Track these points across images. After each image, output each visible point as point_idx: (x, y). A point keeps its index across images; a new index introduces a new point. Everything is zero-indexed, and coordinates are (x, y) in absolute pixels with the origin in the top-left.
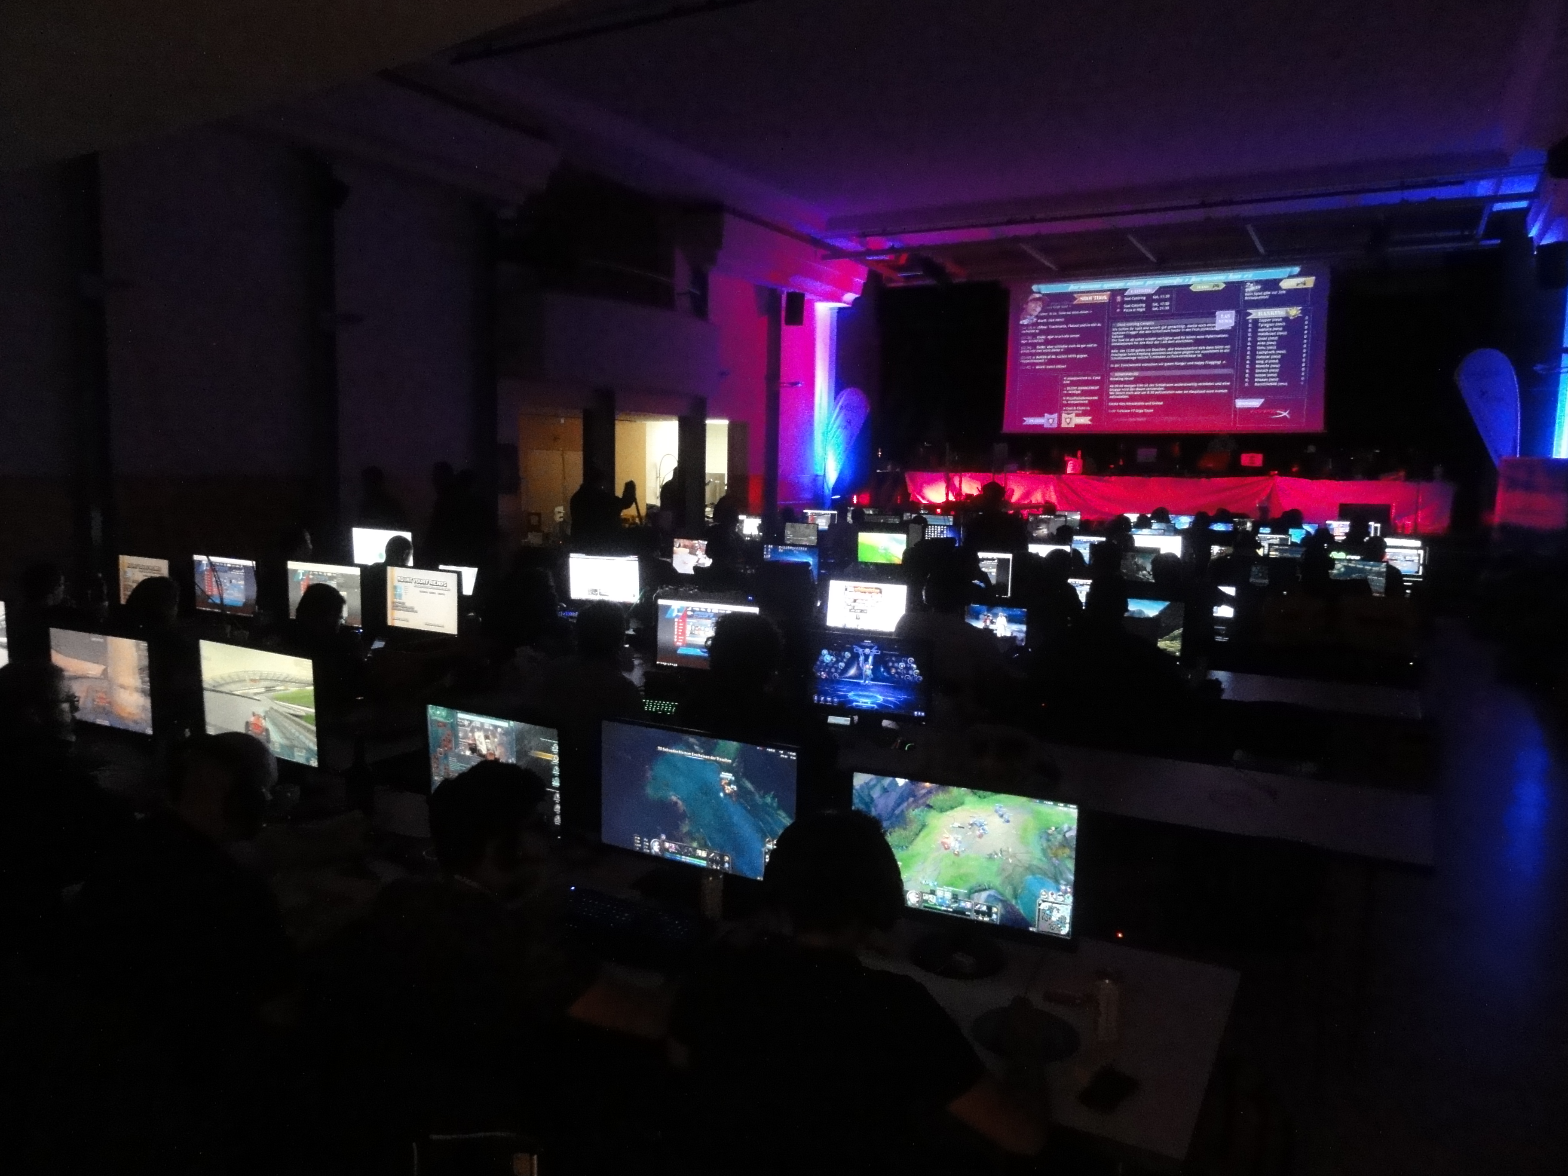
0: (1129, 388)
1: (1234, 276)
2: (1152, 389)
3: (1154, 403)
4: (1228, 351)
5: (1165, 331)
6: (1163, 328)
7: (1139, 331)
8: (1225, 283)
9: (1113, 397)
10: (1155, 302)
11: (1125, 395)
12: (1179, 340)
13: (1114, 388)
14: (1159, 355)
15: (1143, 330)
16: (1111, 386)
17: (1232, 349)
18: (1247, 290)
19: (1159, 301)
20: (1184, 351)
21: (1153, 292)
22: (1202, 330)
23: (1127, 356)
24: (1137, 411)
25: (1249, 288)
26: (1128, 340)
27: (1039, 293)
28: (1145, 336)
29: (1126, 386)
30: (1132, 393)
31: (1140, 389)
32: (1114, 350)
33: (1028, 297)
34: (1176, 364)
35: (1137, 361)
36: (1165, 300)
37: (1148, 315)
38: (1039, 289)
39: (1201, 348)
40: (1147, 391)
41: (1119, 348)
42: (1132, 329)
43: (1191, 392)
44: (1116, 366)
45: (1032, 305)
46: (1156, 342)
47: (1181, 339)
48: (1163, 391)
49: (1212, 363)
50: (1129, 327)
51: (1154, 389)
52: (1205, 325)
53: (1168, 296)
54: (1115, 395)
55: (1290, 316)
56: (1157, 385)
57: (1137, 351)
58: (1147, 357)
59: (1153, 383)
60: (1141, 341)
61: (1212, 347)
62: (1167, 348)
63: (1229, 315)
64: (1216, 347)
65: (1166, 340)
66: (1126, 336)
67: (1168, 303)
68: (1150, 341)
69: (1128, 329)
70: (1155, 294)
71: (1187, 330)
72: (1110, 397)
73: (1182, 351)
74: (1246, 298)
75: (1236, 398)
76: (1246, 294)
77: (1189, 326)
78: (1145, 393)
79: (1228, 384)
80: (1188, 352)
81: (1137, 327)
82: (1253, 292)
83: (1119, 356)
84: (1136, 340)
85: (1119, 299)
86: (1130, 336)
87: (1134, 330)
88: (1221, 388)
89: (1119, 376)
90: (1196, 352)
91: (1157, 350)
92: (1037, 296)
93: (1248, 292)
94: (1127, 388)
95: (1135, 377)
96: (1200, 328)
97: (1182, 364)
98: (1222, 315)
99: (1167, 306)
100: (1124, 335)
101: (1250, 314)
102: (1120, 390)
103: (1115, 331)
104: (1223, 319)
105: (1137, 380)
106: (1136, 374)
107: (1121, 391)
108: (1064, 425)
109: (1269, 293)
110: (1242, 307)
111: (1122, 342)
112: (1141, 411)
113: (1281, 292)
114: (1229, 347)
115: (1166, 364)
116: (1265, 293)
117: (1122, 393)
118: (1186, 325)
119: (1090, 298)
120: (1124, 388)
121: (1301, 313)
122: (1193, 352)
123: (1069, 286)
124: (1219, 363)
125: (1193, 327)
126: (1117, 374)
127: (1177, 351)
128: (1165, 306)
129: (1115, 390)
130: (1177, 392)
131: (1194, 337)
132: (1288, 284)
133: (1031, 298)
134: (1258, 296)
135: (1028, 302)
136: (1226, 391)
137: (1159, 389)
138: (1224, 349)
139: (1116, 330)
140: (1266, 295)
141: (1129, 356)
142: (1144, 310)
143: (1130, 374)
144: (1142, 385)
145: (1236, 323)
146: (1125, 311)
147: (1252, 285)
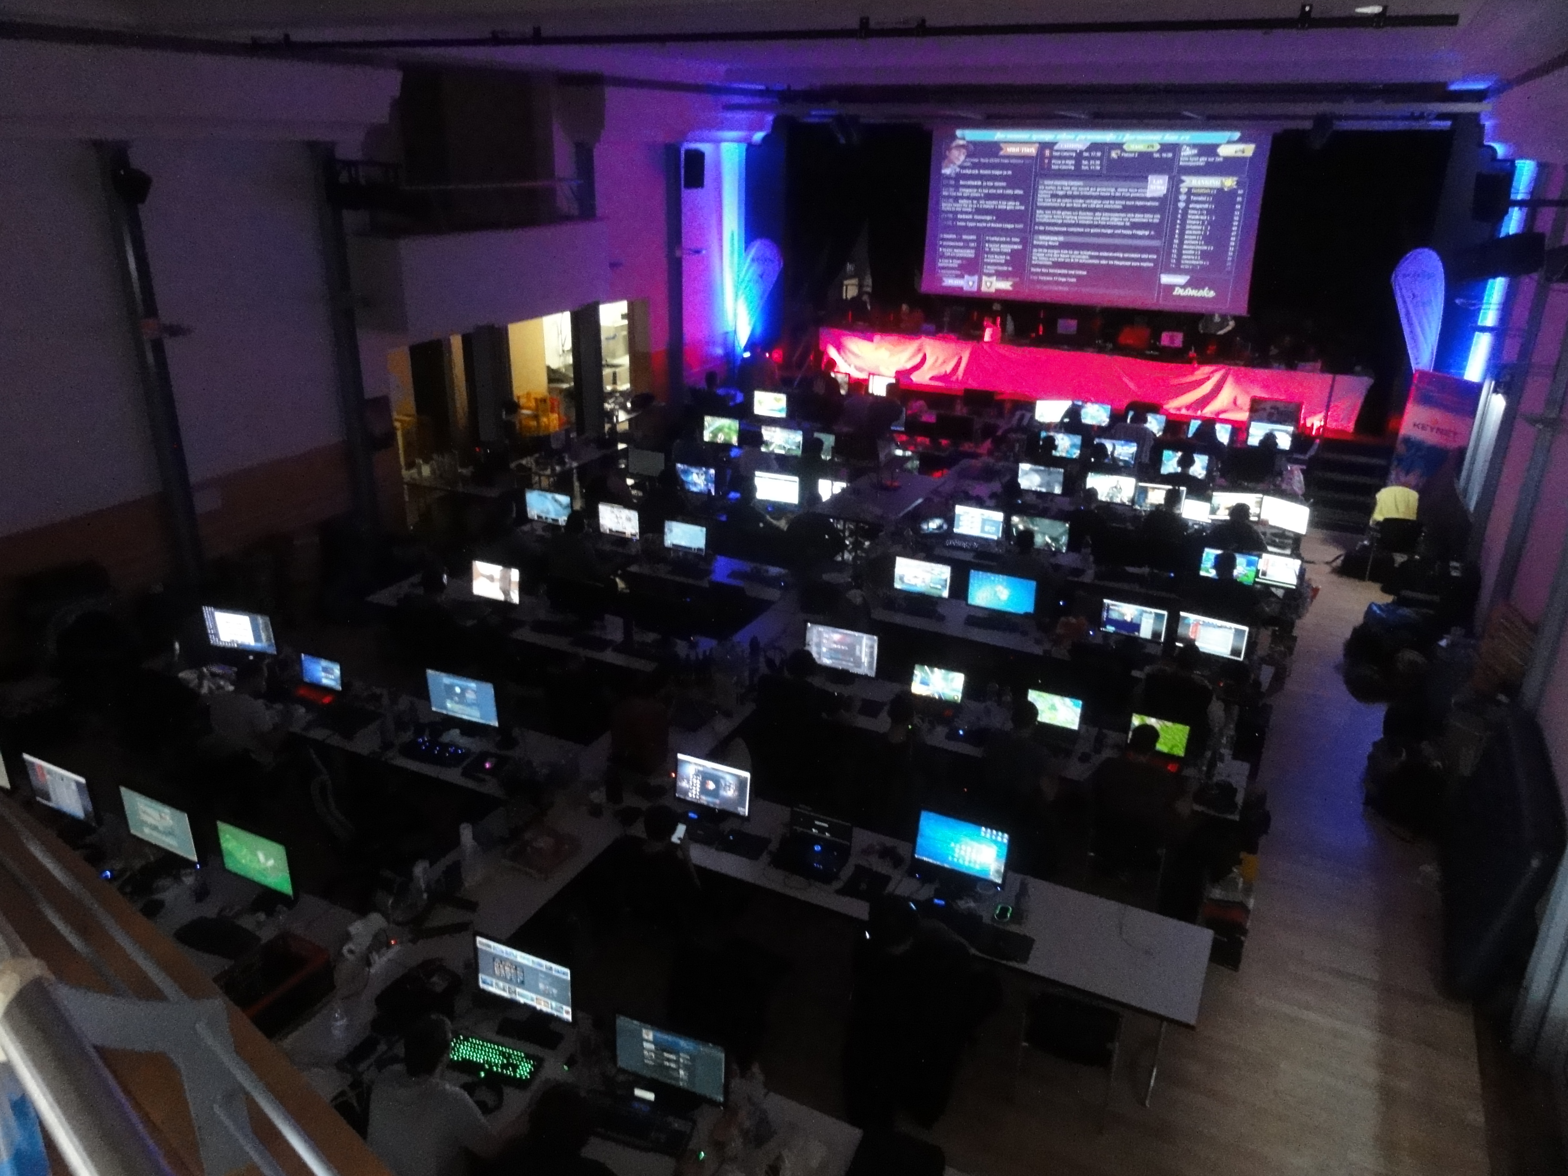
0: (1054, 253)
1: (1171, 137)
2: (1077, 257)
3: (1078, 273)
4: (1158, 221)
5: (1093, 194)
6: (1092, 189)
7: (1067, 191)
8: (1161, 144)
9: (1036, 263)
10: (1085, 160)
11: (1048, 261)
12: (1108, 204)
13: (1038, 252)
14: (1086, 220)
15: (1071, 191)
16: (1035, 250)
17: (1162, 220)
18: (1182, 154)
19: (1089, 159)
20: (1112, 217)
21: (1084, 148)
22: (1132, 195)
23: (1052, 218)
24: (1060, 279)
25: (1185, 152)
26: (1054, 200)
27: (964, 139)
28: (1073, 197)
29: (1049, 251)
30: (1056, 259)
31: (1064, 256)
32: (1039, 209)
33: (951, 143)
34: (1104, 231)
35: (1062, 225)
36: (1095, 158)
37: (1077, 174)
39: (1129, 215)
40: (1071, 258)
41: (1045, 208)
42: (1059, 188)
43: (1117, 263)
44: (1042, 228)
46: (1084, 206)
48: (1087, 259)
49: (1141, 233)
50: (1057, 186)
51: (1079, 257)
52: (1136, 190)
53: (1099, 154)
54: (1038, 260)
55: (1225, 186)
56: (1081, 252)
57: (1063, 213)
58: (1074, 222)
59: (1077, 250)
60: (1068, 203)
61: (1142, 216)
62: (1094, 213)
63: (1161, 181)
64: (1146, 216)
65: (1095, 204)
66: (1054, 196)
67: (1098, 162)
68: (1078, 203)
69: (1055, 188)
70: (1086, 151)
71: (1118, 194)
72: (1033, 262)
73: (1110, 217)
74: (1181, 163)
75: (1162, 273)
76: (1181, 159)
77: (1119, 190)
78: (1069, 260)
79: (1155, 257)
80: (1116, 219)
81: (1065, 186)
82: (1189, 156)
83: (1044, 218)
84: (1063, 201)
85: (1047, 153)
86: (1057, 196)
87: (1062, 190)
88: (1147, 261)
89: (1043, 239)
90: (1124, 219)
91: (1084, 214)
92: (961, 142)
93: (1184, 156)
94: (1051, 253)
95: (1060, 242)
96: (1131, 192)
97: (1109, 231)
98: (1154, 181)
99: (1097, 165)
100: (1051, 194)
101: (1183, 181)
102: (1043, 255)
103: (1042, 190)
104: (1155, 185)
105: (1063, 246)
106: (1061, 239)
108: (984, 289)
109: (1206, 159)
110: (1175, 173)
111: (1049, 202)
112: (1064, 280)
113: (1218, 159)
114: (1159, 216)
115: (1092, 231)
116: (1201, 159)
117: (1045, 259)
119: (1018, 150)
120: (1047, 253)
121: (1236, 184)
122: (1121, 219)
123: (995, 135)
124: (1147, 233)
125: (1123, 191)
126: (1041, 237)
127: (1104, 216)
128: (1095, 165)
129: (1039, 255)
130: (1101, 262)
131: (1123, 203)
132: (1226, 151)
133: (954, 144)
134: (1194, 161)
135: (951, 149)
136: (1151, 265)
137: (1084, 257)
138: (1153, 218)
139: (1043, 188)
141: (1055, 219)
142: (1073, 168)
143: (1055, 238)
144: (1066, 252)
145: (1168, 190)
146: (1053, 167)
147: (1188, 149)
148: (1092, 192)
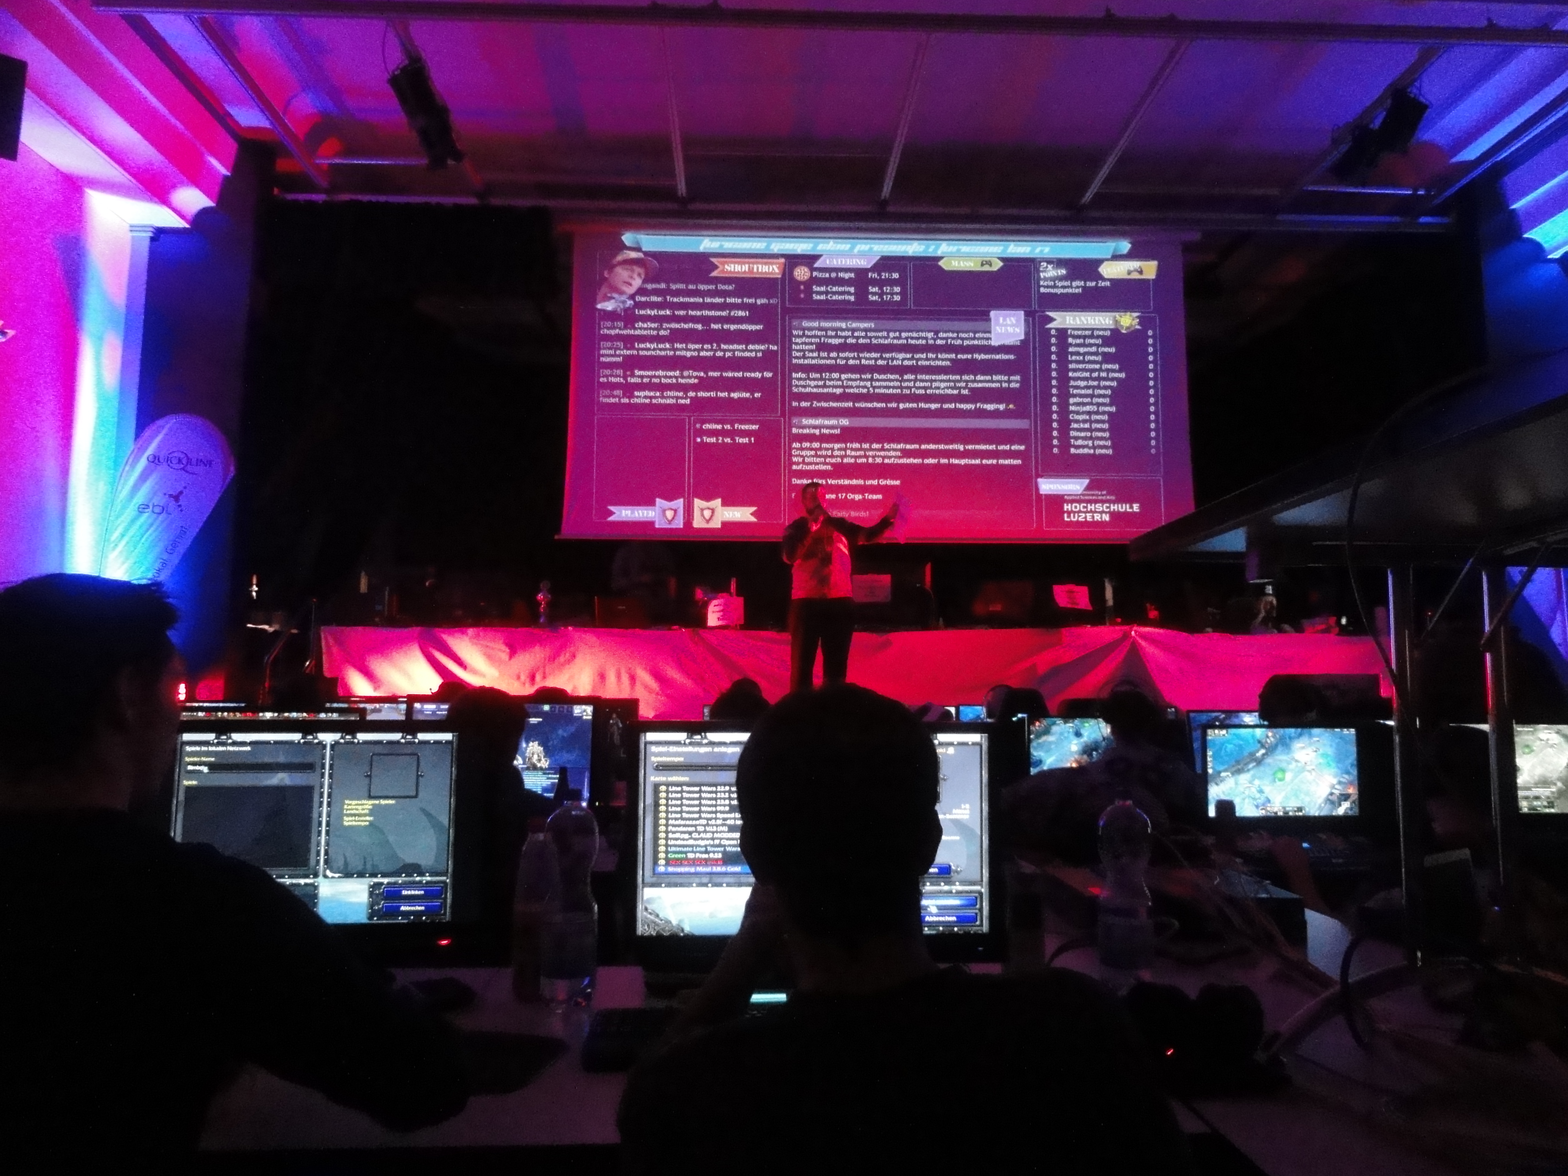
0: (833, 450)
1: (1019, 249)
2: (878, 453)
3: (883, 482)
4: (1017, 385)
5: (895, 342)
6: (892, 335)
7: (846, 337)
8: (1002, 259)
9: (800, 467)
10: (874, 286)
11: (825, 463)
12: (923, 359)
13: (802, 449)
14: (888, 387)
15: (853, 337)
16: (796, 445)
17: (1024, 382)
18: (1042, 275)
19: (881, 283)
20: (935, 381)
21: (869, 267)
22: (966, 343)
23: (825, 386)
24: (850, 496)
25: (1045, 271)
26: (824, 354)
27: (638, 249)
28: (857, 348)
29: (824, 445)
30: (839, 460)
31: (853, 453)
32: (797, 372)
33: (615, 256)
34: (922, 405)
35: (844, 398)
36: (892, 283)
37: (860, 310)
38: (638, 243)
39: (965, 377)
40: (866, 457)
41: (807, 369)
42: (830, 333)
43: (955, 461)
44: (804, 404)
45: (622, 273)
46: (880, 362)
47: (927, 359)
48: (900, 457)
49: (990, 407)
50: (826, 330)
51: (882, 453)
52: (972, 335)
53: (896, 276)
54: (804, 462)
55: (1122, 327)
56: (886, 446)
57: (844, 376)
58: (865, 391)
59: (878, 442)
60: (850, 359)
61: (988, 378)
62: (902, 376)
63: (1013, 320)
64: (995, 378)
65: (901, 358)
66: (822, 347)
67: (897, 289)
68: (868, 359)
69: (824, 333)
70: (872, 269)
71: (939, 342)
72: (794, 467)
73: (932, 381)
74: (1042, 290)
75: (1038, 476)
76: (1042, 283)
77: (941, 335)
78: (864, 460)
79: (1022, 448)
80: (942, 385)
81: (842, 330)
82: (1053, 279)
83: (809, 386)
84: (841, 355)
86: (829, 348)
87: (836, 336)
88: (1009, 456)
89: (809, 424)
90: (958, 385)
91: (883, 377)
92: (633, 255)
93: (1045, 279)
94: (827, 449)
95: (844, 429)
96: (963, 339)
97: (934, 406)
98: (1001, 319)
99: (897, 294)
100: (817, 344)
101: (1051, 320)
102: (813, 453)
103: (798, 336)
104: (1002, 325)
105: (846, 435)
106: (845, 422)
107: (816, 456)
108: (698, 523)
109: (1082, 283)
110: (1035, 306)
111: (813, 358)
112: (858, 497)
113: (1102, 284)
114: (1018, 378)
115: (902, 406)
116: (1074, 284)
117: (818, 460)
118: (936, 333)
119: (746, 268)
120: (820, 449)
121: (1140, 324)
122: (952, 384)
123: (701, 242)
124: (1002, 407)
125: (946, 337)
126: (805, 421)
127: (922, 381)
128: (892, 294)
129: (804, 453)
130: (927, 461)
131: (952, 356)
132: (1113, 270)
133: (620, 258)
134: (1064, 287)
135: (614, 266)
136: (1018, 462)
137: (892, 453)
138: (1009, 382)
139: (801, 333)
140: (1076, 287)
141: (829, 387)
142: (852, 298)
143: (833, 422)
144: (856, 445)
145: (1027, 334)
146: (816, 297)
147: (1050, 267)
148: (892, 339)
